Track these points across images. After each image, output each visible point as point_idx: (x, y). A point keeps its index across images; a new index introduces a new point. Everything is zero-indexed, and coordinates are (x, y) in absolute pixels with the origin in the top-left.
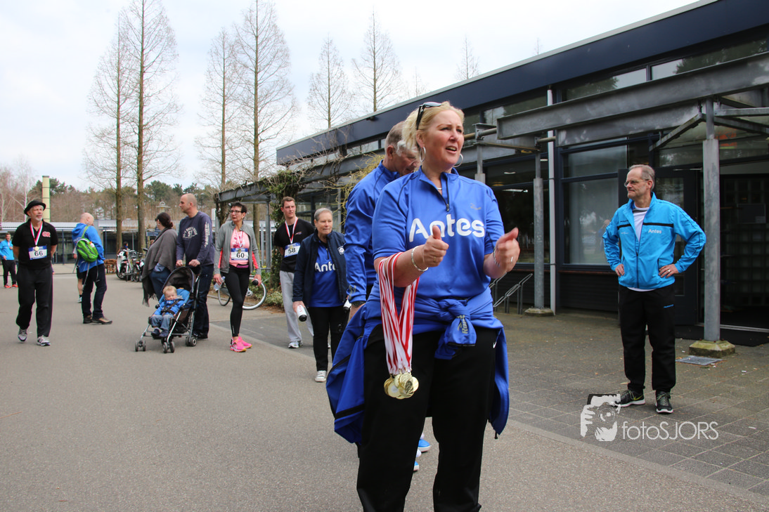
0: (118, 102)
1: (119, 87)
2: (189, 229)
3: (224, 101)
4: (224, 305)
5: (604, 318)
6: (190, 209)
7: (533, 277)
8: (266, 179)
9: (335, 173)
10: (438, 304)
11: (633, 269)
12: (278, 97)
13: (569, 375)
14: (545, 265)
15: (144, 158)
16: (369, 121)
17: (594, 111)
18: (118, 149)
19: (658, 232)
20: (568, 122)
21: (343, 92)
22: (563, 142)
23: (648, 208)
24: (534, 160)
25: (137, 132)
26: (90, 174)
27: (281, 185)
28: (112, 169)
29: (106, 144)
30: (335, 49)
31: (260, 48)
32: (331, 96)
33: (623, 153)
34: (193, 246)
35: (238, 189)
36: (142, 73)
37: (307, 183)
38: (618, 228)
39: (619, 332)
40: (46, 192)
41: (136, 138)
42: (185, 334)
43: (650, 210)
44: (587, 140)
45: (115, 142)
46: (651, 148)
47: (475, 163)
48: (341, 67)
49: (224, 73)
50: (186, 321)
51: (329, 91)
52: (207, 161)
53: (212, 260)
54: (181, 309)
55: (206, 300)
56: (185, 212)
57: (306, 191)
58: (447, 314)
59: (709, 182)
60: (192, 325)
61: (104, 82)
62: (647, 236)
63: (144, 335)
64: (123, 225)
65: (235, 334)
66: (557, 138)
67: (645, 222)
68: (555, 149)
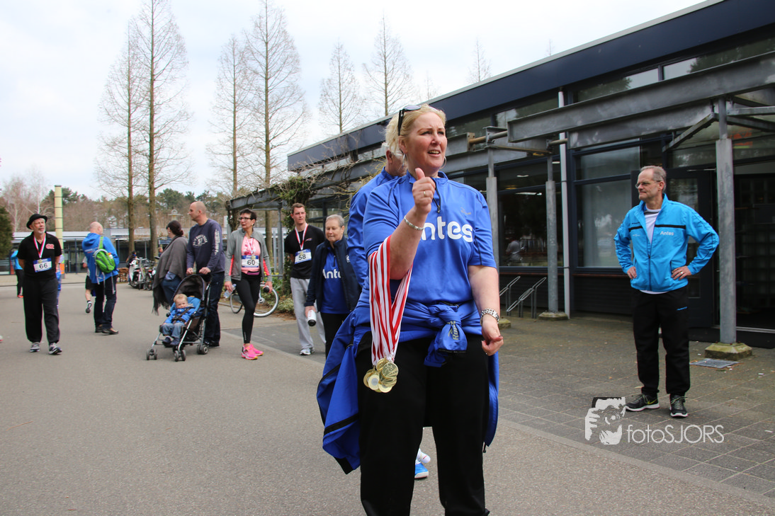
0: (129, 111)
1: (129, 95)
2: (199, 236)
3: (235, 107)
4: (237, 313)
5: (619, 321)
6: (199, 216)
7: (547, 281)
8: (277, 186)
9: (346, 178)
10: (429, 310)
11: (645, 272)
12: (288, 103)
13: (582, 379)
14: (558, 269)
15: (156, 166)
16: (380, 126)
17: (605, 113)
18: (130, 157)
19: (670, 234)
20: (580, 123)
21: (354, 97)
22: (575, 144)
23: (659, 210)
24: (546, 163)
25: (148, 140)
26: (102, 183)
27: (292, 191)
28: (124, 177)
29: (118, 153)
30: (345, 54)
31: (270, 54)
32: (342, 101)
33: (636, 154)
34: (203, 254)
35: (250, 196)
36: (152, 81)
37: (318, 189)
38: (630, 230)
39: (632, 335)
40: (59, 202)
41: (147, 146)
42: (196, 342)
43: (662, 212)
44: (599, 141)
45: (126, 151)
46: (664, 149)
47: (486, 167)
48: (352, 72)
49: (235, 80)
50: (196, 329)
51: (340, 96)
52: (219, 168)
53: (222, 267)
54: (192, 317)
55: (216, 307)
56: (194, 220)
57: (318, 197)
58: (437, 319)
59: (723, 183)
60: (203, 333)
61: (114, 91)
62: (659, 238)
63: (156, 344)
64: (136, 233)
65: (247, 341)
66: (569, 139)
67: (657, 224)
68: (567, 151)
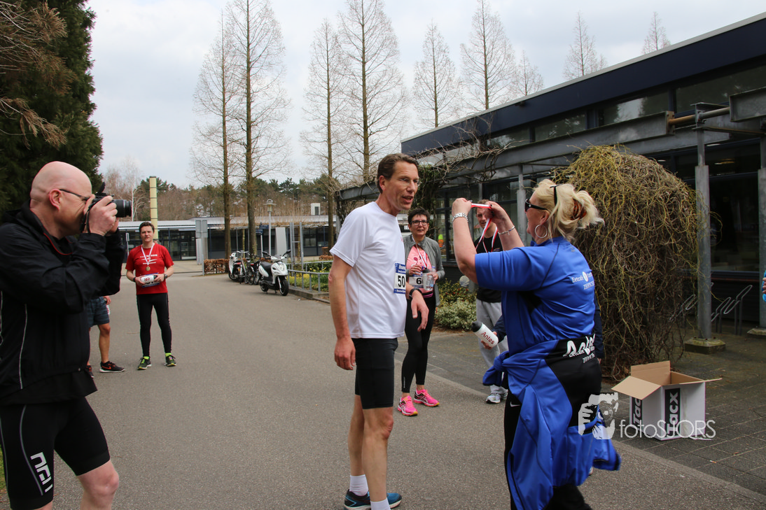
0: (224, 100)
1: (224, 84)
3: (329, 94)
9: (491, 167)
12: (388, 87)
15: (253, 156)
18: (225, 147)
21: (450, 80)
25: (245, 128)
26: (199, 173)
28: (219, 167)
29: (214, 142)
30: (439, 35)
31: (367, 37)
32: (437, 84)
36: (249, 69)
40: (154, 192)
41: (245, 134)
45: (221, 140)
48: (446, 54)
49: (328, 65)
51: (435, 80)
52: (314, 156)
61: (209, 80)
